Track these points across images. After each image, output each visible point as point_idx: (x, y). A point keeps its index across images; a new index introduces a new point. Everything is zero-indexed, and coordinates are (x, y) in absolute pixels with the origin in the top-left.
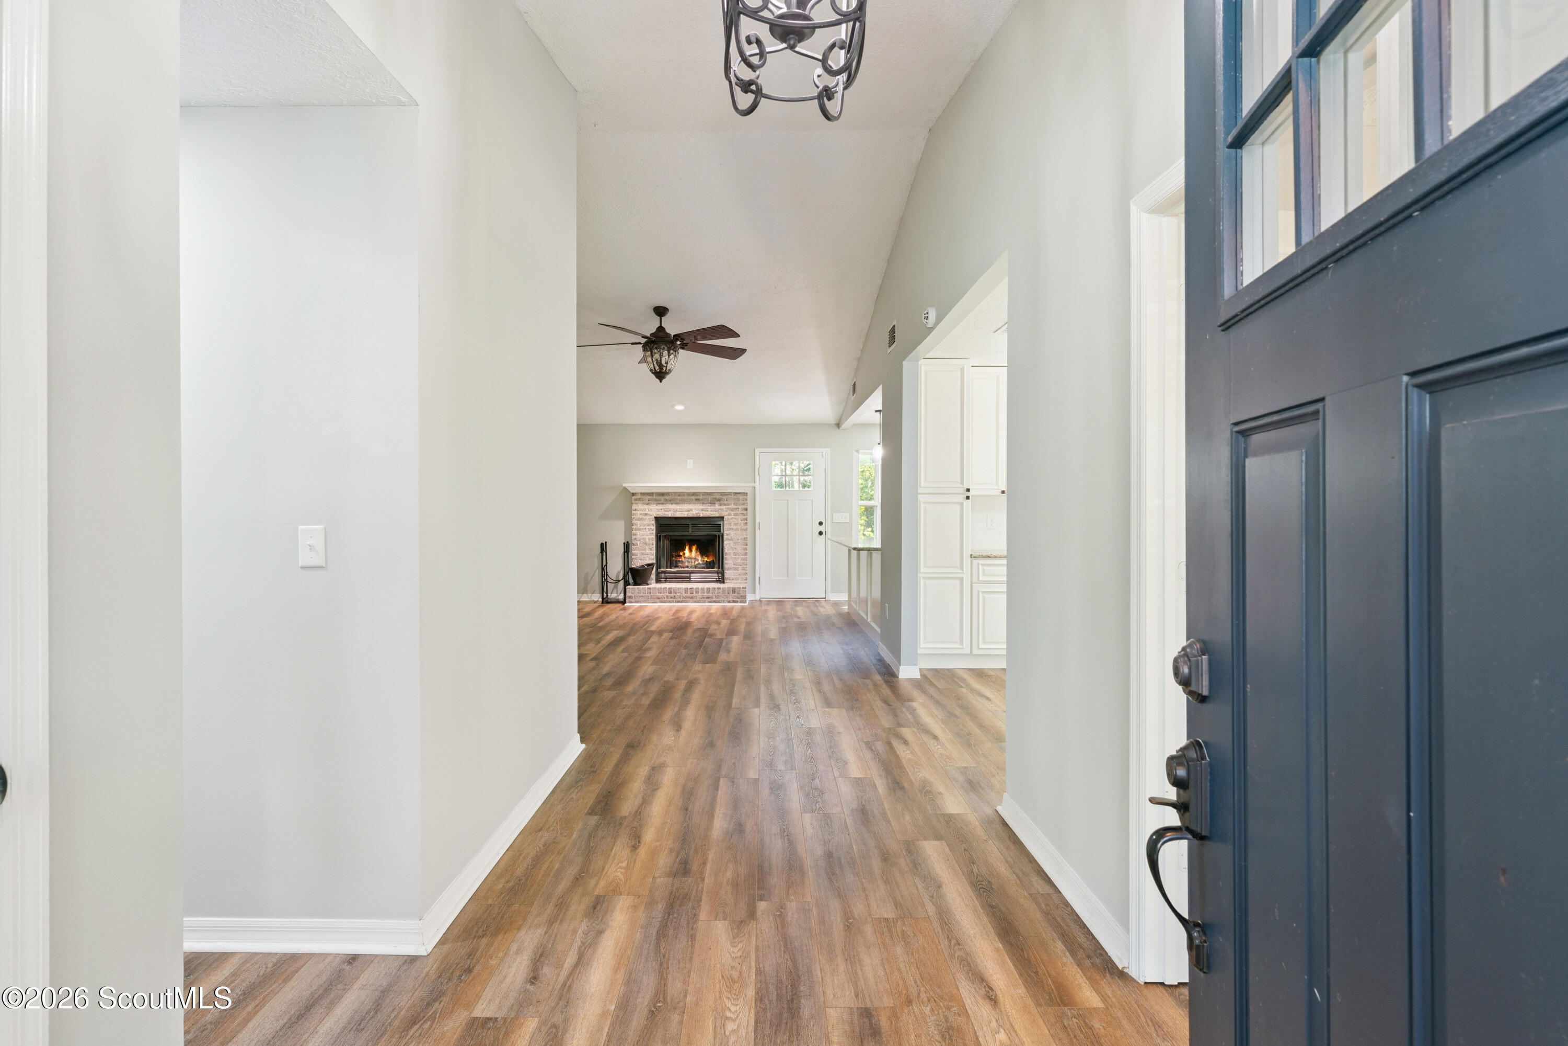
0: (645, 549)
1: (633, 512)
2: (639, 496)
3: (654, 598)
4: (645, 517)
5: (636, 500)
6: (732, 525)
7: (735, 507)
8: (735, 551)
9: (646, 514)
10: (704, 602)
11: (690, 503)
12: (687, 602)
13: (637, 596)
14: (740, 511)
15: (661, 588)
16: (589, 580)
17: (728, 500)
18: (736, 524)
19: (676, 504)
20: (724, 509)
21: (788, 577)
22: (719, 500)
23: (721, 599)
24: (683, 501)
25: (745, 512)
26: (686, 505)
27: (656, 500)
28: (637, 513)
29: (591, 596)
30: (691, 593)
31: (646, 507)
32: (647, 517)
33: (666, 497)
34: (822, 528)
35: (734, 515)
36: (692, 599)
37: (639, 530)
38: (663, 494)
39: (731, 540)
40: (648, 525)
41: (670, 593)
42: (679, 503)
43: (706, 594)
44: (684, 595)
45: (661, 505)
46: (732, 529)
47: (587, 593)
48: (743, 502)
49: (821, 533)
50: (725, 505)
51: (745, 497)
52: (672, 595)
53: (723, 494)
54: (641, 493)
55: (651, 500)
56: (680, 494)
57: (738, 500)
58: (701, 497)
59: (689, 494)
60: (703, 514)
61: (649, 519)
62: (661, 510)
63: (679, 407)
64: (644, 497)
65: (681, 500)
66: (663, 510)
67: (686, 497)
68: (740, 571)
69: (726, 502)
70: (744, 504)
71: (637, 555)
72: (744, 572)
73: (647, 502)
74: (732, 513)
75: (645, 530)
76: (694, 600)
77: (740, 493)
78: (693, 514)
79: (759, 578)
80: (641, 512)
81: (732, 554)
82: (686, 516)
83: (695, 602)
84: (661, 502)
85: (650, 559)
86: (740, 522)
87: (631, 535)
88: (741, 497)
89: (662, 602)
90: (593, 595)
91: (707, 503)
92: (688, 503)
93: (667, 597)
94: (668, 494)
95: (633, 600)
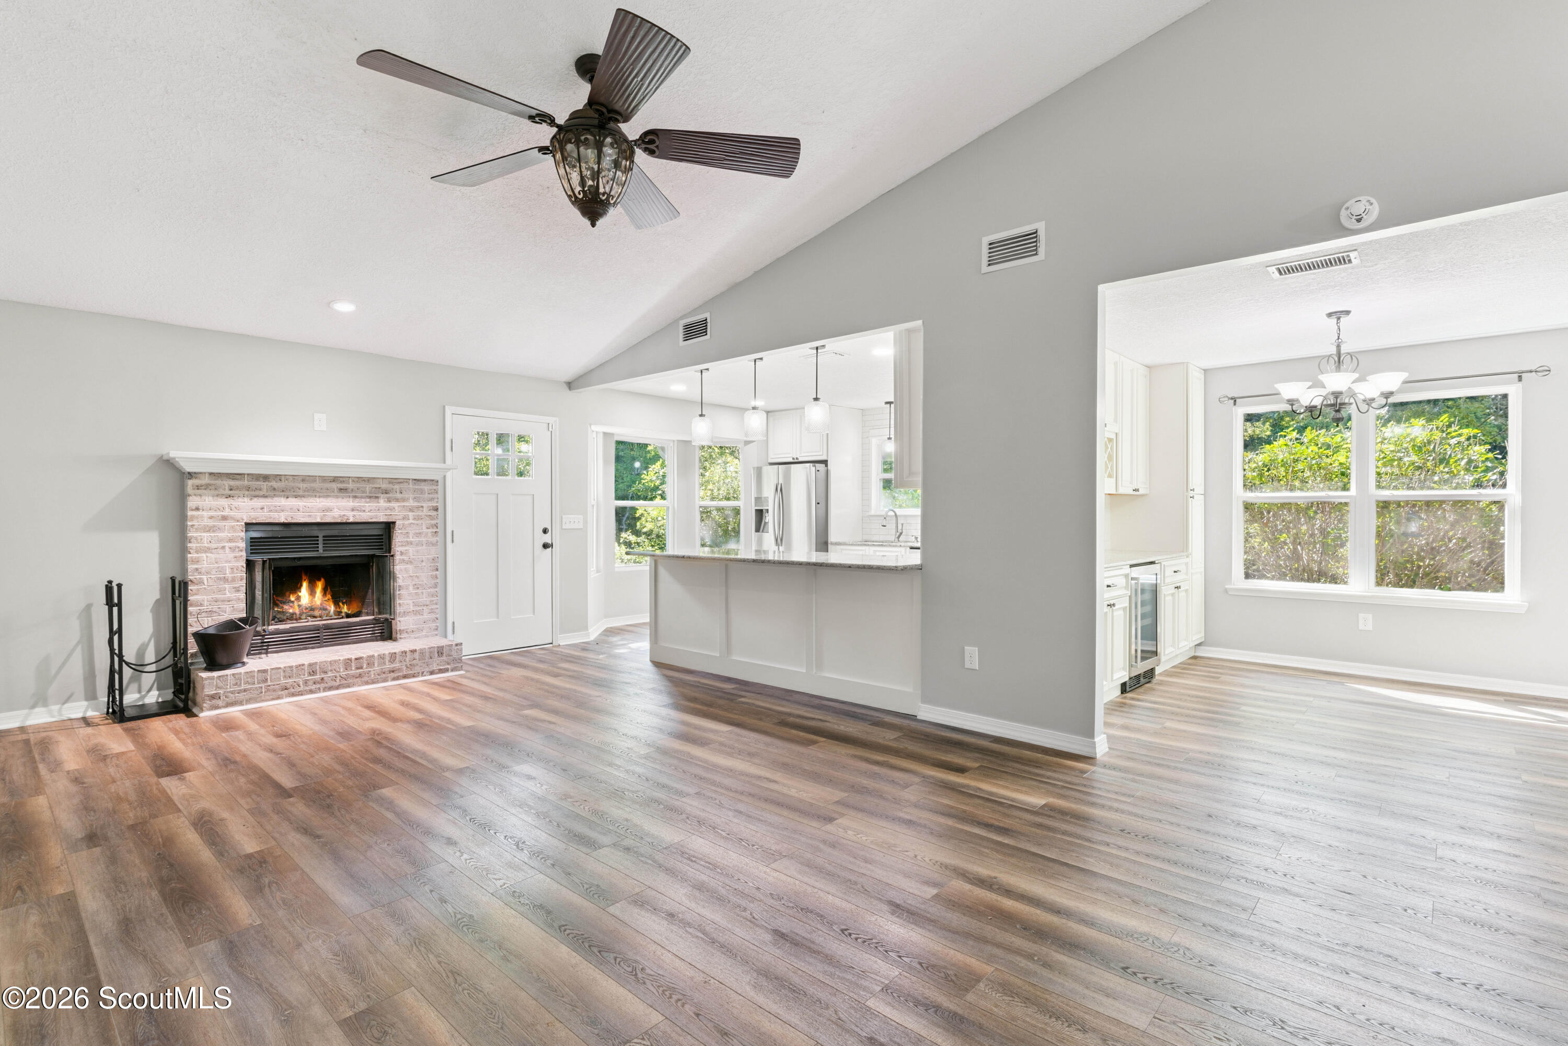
0: (222, 591)
1: (190, 513)
2: (206, 480)
3: (274, 691)
4: (222, 524)
5: (198, 487)
6: (411, 536)
7: (416, 504)
8: (416, 581)
9: (224, 518)
10: (385, 680)
11: (328, 496)
12: (349, 687)
13: (232, 692)
14: (425, 512)
15: (291, 667)
16: (53, 672)
17: (404, 492)
18: (419, 534)
19: (296, 497)
20: (396, 508)
21: (498, 617)
22: (386, 492)
23: (417, 669)
24: (312, 493)
25: (434, 513)
26: (318, 500)
27: (248, 488)
28: (202, 517)
29: (60, 710)
30: (357, 668)
31: (224, 502)
32: (228, 524)
33: (274, 484)
34: (547, 539)
35: (414, 519)
36: (360, 678)
37: (206, 552)
38: (266, 478)
39: (410, 562)
40: (230, 540)
41: (314, 673)
42: (303, 496)
43: (388, 666)
44: (343, 674)
45: (261, 500)
46: (411, 543)
47: (45, 705)
48: (431, 496)
49: (545, 546)
50: (397, 500)
51: (435, 487)
52: (318, 677)
53: (392, 481)
54: (211, 474)
55: (238, 488)
56: (304, 479)
57: (422, 491)
58: (351, 485)
59: (324, 479)
60: (354, 516)
61: (233, 527)
62: (262, 508)
63: (345, 307)
64: (219, 482)
65: (306, 490)
66: (265, 510)
67: (317, 485)
68: (426, 616)
69: (399, 496)
70: (431, 500)
71: (201, 605)
72: (433, 616)
73: (228, 492)
74: (411, 514)
75: (221, 551)
76: (365, 679)
77: (425, 480)
78: (334, 518)
79: (453, 623)
80: (212, 513)
81: (411, 588)
82: (318, 520)
83: (367, 683)
84: (261, 493)
85: (234, 609)
86: (425, 530)
87: (183, 561)
88: (426, 487)
89: (293, 695)
90: (66, 705)
91: (362, 497)
92: (324, 497)
93: (306, 682)
94: (278, 477)
95: (220, 703)
